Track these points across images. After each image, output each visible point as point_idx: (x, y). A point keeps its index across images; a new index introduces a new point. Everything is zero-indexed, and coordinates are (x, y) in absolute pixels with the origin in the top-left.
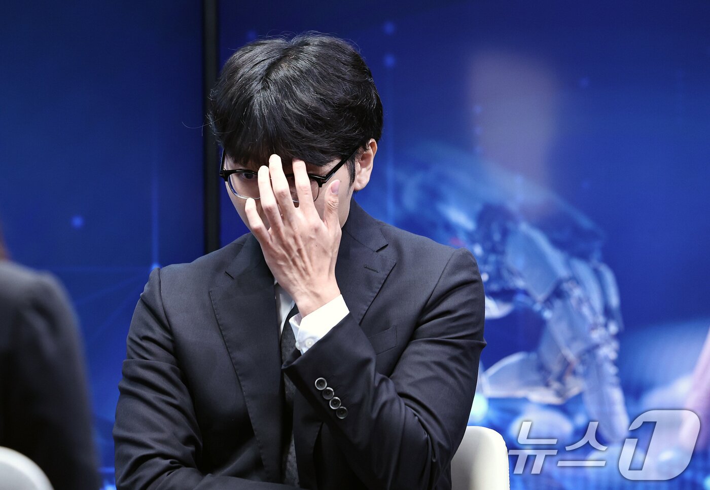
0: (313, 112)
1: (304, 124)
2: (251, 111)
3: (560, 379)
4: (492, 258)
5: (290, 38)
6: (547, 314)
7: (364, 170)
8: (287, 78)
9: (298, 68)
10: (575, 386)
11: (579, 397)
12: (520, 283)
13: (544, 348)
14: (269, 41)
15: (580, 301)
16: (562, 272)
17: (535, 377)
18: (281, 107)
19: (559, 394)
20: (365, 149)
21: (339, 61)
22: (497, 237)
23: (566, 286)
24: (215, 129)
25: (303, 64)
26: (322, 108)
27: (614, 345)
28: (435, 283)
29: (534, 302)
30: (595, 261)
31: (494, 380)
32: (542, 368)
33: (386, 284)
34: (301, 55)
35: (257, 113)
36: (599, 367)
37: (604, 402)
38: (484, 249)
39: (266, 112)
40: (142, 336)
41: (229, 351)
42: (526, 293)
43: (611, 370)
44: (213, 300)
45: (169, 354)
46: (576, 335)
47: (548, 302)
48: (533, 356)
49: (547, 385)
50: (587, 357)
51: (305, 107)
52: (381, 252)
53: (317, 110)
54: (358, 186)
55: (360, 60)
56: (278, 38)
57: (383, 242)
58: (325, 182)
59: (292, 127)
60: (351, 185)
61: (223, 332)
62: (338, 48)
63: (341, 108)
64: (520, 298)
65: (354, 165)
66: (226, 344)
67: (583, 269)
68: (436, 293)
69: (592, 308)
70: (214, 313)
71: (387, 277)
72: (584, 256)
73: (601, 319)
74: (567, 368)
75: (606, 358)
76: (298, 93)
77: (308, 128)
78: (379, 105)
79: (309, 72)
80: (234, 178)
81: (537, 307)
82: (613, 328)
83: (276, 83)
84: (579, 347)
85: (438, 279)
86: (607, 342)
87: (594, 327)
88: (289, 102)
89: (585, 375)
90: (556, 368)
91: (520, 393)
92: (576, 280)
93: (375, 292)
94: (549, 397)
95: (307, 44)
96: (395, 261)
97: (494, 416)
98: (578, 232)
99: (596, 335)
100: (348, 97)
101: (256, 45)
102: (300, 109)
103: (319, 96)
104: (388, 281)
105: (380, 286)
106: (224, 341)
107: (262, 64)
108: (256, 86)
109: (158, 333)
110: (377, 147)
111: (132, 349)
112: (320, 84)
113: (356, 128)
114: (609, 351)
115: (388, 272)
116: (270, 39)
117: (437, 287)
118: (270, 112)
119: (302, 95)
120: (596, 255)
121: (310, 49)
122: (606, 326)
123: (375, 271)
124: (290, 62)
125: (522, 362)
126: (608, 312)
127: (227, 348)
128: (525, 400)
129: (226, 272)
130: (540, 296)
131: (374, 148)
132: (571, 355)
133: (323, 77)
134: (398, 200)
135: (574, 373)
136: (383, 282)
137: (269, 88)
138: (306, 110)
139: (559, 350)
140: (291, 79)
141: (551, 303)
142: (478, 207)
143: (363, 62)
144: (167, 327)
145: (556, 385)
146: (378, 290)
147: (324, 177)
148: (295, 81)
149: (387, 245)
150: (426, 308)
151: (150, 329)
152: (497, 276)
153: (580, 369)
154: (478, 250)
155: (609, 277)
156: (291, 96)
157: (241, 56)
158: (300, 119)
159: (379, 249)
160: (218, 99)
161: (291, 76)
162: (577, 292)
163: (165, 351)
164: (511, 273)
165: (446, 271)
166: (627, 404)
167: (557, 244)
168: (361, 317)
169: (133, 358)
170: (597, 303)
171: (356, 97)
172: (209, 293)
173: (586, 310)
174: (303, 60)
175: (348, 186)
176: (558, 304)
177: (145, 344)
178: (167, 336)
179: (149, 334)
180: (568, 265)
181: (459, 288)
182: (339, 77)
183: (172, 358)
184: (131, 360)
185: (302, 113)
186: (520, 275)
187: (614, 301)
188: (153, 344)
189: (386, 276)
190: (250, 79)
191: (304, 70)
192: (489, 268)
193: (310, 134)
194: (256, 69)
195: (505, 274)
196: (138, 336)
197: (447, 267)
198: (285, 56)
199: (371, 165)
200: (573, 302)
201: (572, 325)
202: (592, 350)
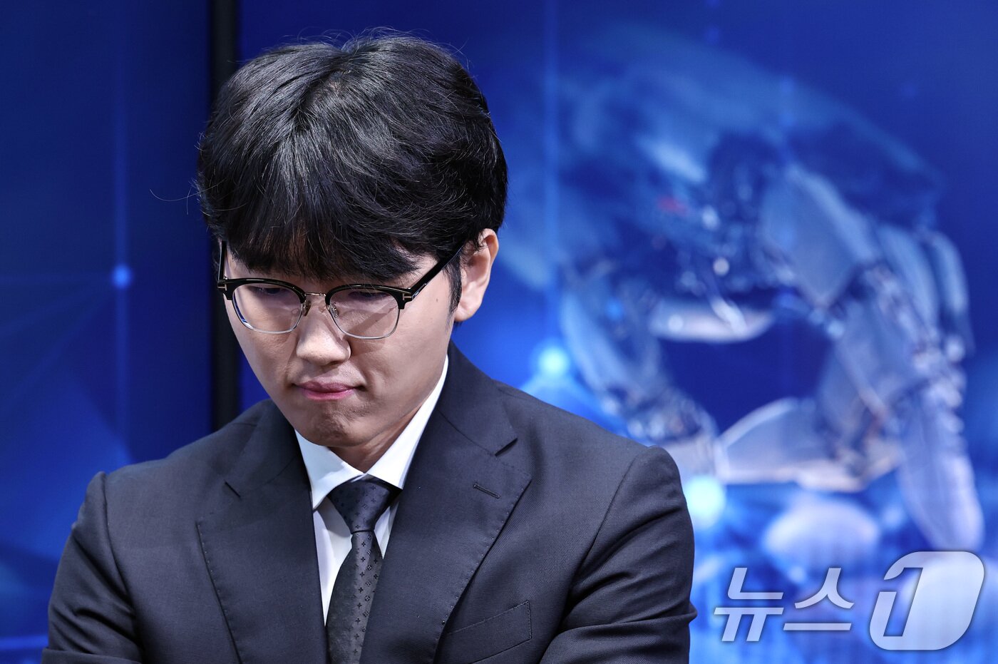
0: (390, 170)
1: (373, 194)
2: (276, 170)
3: (858, 444)
4: (736, 231)
5: (343, 40)
6: (835, 329)
7: (472, 285)
8: (342, 109)
9: (361, 90)
10: (883, 456)
11: (890, 479)
12: (786, 275)
13: (829, 391)
14: (302, 47)
15: (896, 303)
16: (863, 251)
17: (810, 442)
18: (332, 163)
19: (855, 471)
20: (477, 246)
21: (431, 78)
22: (745, 192)
23: (870, 277)
24: (208, 206)
25: (370, 85)
26: (406, 163)
27: (957, 379)
28: (600, 521)
29: (811, 308)
30: (924, 228)
31: (737, 452)
32: (824, 427)
33: (512, 520)
34: (366, 69)
35: (286, 174)
36: (928, 421)
37: (936, 483)
38: (721, 216)
39: (303, 171)
40: (76, 608)
41: (234, 635)
42: (796, 292)
43: (949, 425)
44: (205, 542)
45: (128, 640)
46: (886, 362)
47: (837, 308)
48: (808, 407)
49: (832, 455)
50: (906, 404)
51: (375, 160)
52: (506, 457)
53: (396, 165)
54: (463, 313)
55: (468, 80)
56: (318, 41)
57: (508, 434)
58: (410, 300)
59: (351, 199)
60: (452, 308)
61: (222, 601)
62: (429, 56)
63: (438, 161)
64: (786, 302)
65: (460, 275)
66: (228, 624)
67: (901, 246)
68: (601, 540)
69: (917, 316)
70: (207, 566)
71: (514, 508)
72: (904, 222)
73: (933, 334)
74: (869, 424)
75: (942, 404)
76: (361, 135)
77: (380, 200)
78: (502, 162)
79: (379, 98)
80: (243, 294)
81: (817, 317)
82: (955, 349)
83: (320, 120)
84: (891, 385)
85: (605, 513)
86: (944, 374)
87: (921, 348)
88: (346, 154)
89: (903, 436)
90: (848, 424)
91: (784, 473)
92: (888, 265)
93: (491, 535)
94: (835, 477)
95: (374, 50)
96: (529, 477)
97: (737, 517)
98: (894, 178)
99: (924, 364)
100: (451, 143)
101: (280, 53)
102: (366, 165)
103: (399, 142)
104: (515, 516)
105: (502, 525)
106: (225, 617)
107: (293, 86)
108: (284, 126)
109: (106, 603)
110: (498, 246)
111: (60, 632)
112: (399, 118)
113: (462, 201)
114: (946, 392)
115: (516, 499)
116: (304, 42)
117: (604, 530)
118: (313, 173)
119: (367, 139)
120: (926, 219)
121: (380, 56)
122: (942, 346)
123: (493, 495)
124: (344, 81)
125: (787, 419)
126: (945, 321)
127: (230, 630)
128: (793, 485)
129: (226, 483)
130: (822, 296)
131: (492, 247)
132: (877, 400)
133: (406, 107)
134: (565, 133)
135: (883, 433)
136: (506, 516)
137: (308, 128)
138: (378, 167)
139: (854, 392)
140: (347, 110)
141: (843, 309)
142: (711, 139)
143: (473, 83)
144: (122, 592)
145: (848, 456)
146: (498, 531)
147: (407, 290)
148: (358, 115)
149: (514, 442)
150: (583, 568)
151: (93, 595)
152: (743, 264)
153: (893, 424)
154: (710, 218)
155: (949, 258)
156: (350, 142)
157: (252, 73)
158: (366, 184)
159: (500, 448)
160: (215, 149)
161: (348, 106)
162: (890, 287)
163: (120, 636)
164: (770, 256)
165: (618, 498)
166: (978, 484)
167: (855, 201)
168: (465, 583)
169: (61, 649)
170: (926, 304)
171: (464, 145)
172: (197, 526)
173: (905, 319)
174: (368, 76)
175: (447, 311)
176: (855, 309)
177: (83, 623)
178: (123, 607)
179: (91, 605)
180: (874, 238)
181: (643, 527)
182: (432, 107)
183: (131, 646)
184: (57, 652)
185: (370, 172)
186: (787, 260)
187: (958, 299)
188: (97, 623)
189: (512, 506)
190: (272, 114)
191: (371, 95)
192: (731, 249)
193: (382, 211)
194: (283, 94)
195: (759, 260)
196: (70, 607)
197: (622, 491)
198: (332, 72)
199: (486, 277)
200: (882, 305)
201: (879, 347)
202: (914, 391)
